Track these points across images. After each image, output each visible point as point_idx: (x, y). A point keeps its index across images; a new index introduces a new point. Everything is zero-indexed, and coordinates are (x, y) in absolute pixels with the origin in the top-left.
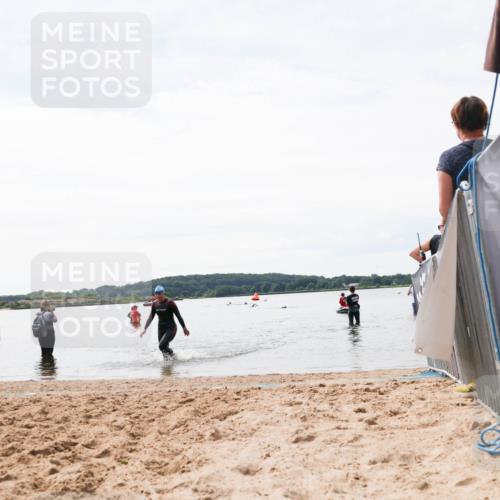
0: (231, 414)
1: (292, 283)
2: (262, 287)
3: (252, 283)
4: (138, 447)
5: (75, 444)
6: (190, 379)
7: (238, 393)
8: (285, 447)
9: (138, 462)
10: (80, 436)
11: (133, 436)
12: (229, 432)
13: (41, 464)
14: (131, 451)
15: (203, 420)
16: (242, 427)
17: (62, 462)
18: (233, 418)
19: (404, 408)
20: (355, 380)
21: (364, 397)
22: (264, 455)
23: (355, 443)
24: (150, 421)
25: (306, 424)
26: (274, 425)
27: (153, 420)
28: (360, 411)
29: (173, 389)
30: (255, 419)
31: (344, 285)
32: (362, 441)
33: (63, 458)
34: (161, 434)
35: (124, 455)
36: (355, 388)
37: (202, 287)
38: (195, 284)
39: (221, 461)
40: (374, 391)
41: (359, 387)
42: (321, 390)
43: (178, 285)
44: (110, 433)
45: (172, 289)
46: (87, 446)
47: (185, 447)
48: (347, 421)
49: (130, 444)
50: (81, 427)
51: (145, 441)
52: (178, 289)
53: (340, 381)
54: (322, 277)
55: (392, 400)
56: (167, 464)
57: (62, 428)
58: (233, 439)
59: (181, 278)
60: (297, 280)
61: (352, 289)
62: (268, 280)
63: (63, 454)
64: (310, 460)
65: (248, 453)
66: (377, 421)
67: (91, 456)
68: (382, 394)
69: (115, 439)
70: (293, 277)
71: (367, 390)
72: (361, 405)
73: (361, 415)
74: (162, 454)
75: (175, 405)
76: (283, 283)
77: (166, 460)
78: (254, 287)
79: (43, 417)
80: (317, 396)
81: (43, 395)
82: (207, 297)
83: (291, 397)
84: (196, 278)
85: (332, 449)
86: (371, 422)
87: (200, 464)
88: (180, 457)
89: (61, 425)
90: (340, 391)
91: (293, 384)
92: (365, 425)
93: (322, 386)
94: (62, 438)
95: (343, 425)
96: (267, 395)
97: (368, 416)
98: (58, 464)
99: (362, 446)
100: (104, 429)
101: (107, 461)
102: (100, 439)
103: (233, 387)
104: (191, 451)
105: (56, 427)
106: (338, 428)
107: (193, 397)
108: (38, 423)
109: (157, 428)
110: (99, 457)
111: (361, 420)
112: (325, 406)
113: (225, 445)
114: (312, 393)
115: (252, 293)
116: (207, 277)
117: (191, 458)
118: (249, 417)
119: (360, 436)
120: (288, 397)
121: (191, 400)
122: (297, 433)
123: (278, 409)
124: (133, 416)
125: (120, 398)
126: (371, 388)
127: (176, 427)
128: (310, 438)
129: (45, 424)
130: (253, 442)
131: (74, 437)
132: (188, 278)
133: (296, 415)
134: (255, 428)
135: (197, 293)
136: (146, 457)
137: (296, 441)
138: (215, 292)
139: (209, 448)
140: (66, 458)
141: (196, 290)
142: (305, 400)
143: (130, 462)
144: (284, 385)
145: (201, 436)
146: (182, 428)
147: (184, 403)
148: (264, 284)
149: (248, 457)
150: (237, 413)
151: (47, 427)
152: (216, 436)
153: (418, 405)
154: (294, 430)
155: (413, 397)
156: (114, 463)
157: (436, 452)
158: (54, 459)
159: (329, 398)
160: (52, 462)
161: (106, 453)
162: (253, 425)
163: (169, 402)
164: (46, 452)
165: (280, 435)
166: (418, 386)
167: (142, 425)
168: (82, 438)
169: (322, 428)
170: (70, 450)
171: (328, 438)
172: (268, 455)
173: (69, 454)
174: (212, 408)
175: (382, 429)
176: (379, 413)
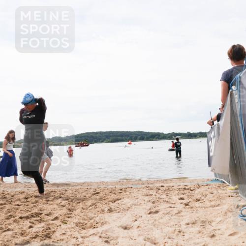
0: (118, 200)
1: (148, 136)
2: (133, 138)
3: (128, 136)
4: (72, 215)
5: (41, 214)
6: (97, 183)
7: (121, 190)
8: (144, 216)
9: (72, 223)
10: (44, 210)
11: (70, 210)
12: (116, 208)
13: (25, 223)
14: (69, 217)
15: (104, 202)
16: (123, 206)
17: (35, 222)
18: (119, 202)
19: (203, 198)
20: (178, 184)
21: (183, 192)
22: (134, 220)
23: (179, 215)
24: (78, 203)
25: (154, 205)
26: (139, 205)
27: (79, 203)
28: (181, 199)
29: (89, 187)
30: (129, 202)
31: (173, 137)
32: (182, 214)
33: (35, 221)
34: (83, 209)
35: (65, 219)
36: (179, 187)
37: (103, 137)
38: (100, 136)
39: (113, 222)
40: (188, 189)
41: (181, 187)
42: (162, 188)
43: (92, 137)
44: (58, 209)
45: (88, 138)
46: (47, 215)
47: (95, 216)
48: (175, 204)
49: (68, 214)
50: (44, 206)
51: (75, 212)
52: (92, 138)
53: (171, 184)
54: (163, 133)
55: (197, 194)
56: (86, 224)
57: (35, 206)
58: (119, 212)
59: (93, 133)
60: (150, 134)
61: (177, 139)
62: (136, 134)
63: (35, 219)
64: (157, 222)
65: (126, 219)
66: (189, 204)
67: (49, 220)
68: (192, 191)
69: (61, 211)
70: (148, 133)
71: (185, 189)
72: (182, 196)
73: (182, 201)
74: (84, 219)
75: (90, 195)
76: (144, 136)
77: (86, 222)
78: (129, 138)
79: (25, 200)
80: (160, 191)
81: (25, 190)
82: (106, 142)
83: (147, 192)
84: (101, 133)
85: (167, 217)
86: (187, 205)
87: (102, 224)
88: (93, 220)
89: (35, 204)
90: (171, 189)
91: (148, 186)
92: (184, 206)
93: (162, 186)
94: (35, 211)
95: (173, 206)
96: (135, 191)
97: (185, 201)
98: (33, 223)
99: (182, 216)
100: (56, 206)
101: (57, 222)
102: (53, 212)
103: (118, 187)
104: (98, 218)
105: (32, 205)
106: (170, 207)
107: (99, 192)
108: (23, 204)
109: (81, 206)
110: (53, 220)
111: (181, 203)
112: (164, 196)
113: (114, 215)
114: (157, 190)
115: (128, 141)
116: (106, 132)
117: (98, 221)
118: (126, 201)
119: (181, 211)
120: (146, 192)
121: (98, 193)
122: (150, 209)
123: (141, 197)
124: (69, 200)
125: (63, 192)
126: (187, 188)
127: (91, 206)
128: (157, 212)
129: (27, 204)
130: (129, 214)
131: (41, 210)
132: (97, 133)
133: (150, 201)
134: (130, 207)
135: (101, 141)
136: (76, 221)
137: (149, 214)
138: (110, 140)
139: (107, 217)
140: (37, 221)
141: (100, 139)
142: (154, 193)
143: (68, 223)
144: (143, 186)
145: (103, 211)
146: (94, 206)
147: (95, 194)
148: (134, 136)
149: (126, 221)
150: (120, 199)
151: (27, 205)
152: (110, 211)
153: (210, 196)
154: (149, 208)
155: (207, 192)
156: (61, 223)
157: (219, 219)
158: (31, 221)
159: (166, 192)
160: (30, 222)
161: (56, 218)
162: (129, 205)
163: (87, 194)
164: (27, 218)
165: (142, 210)
166: (210, 187)
167: (74, 205)
168: (45, 211)
169: (163, 207)
170: (39, 217)
171: (165, 212)
172: (136, 220)
173: (39, 219)
174: (108, 197)
175: (192, 208)
176: (190, 200)
